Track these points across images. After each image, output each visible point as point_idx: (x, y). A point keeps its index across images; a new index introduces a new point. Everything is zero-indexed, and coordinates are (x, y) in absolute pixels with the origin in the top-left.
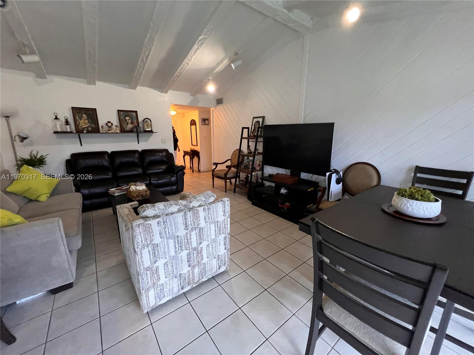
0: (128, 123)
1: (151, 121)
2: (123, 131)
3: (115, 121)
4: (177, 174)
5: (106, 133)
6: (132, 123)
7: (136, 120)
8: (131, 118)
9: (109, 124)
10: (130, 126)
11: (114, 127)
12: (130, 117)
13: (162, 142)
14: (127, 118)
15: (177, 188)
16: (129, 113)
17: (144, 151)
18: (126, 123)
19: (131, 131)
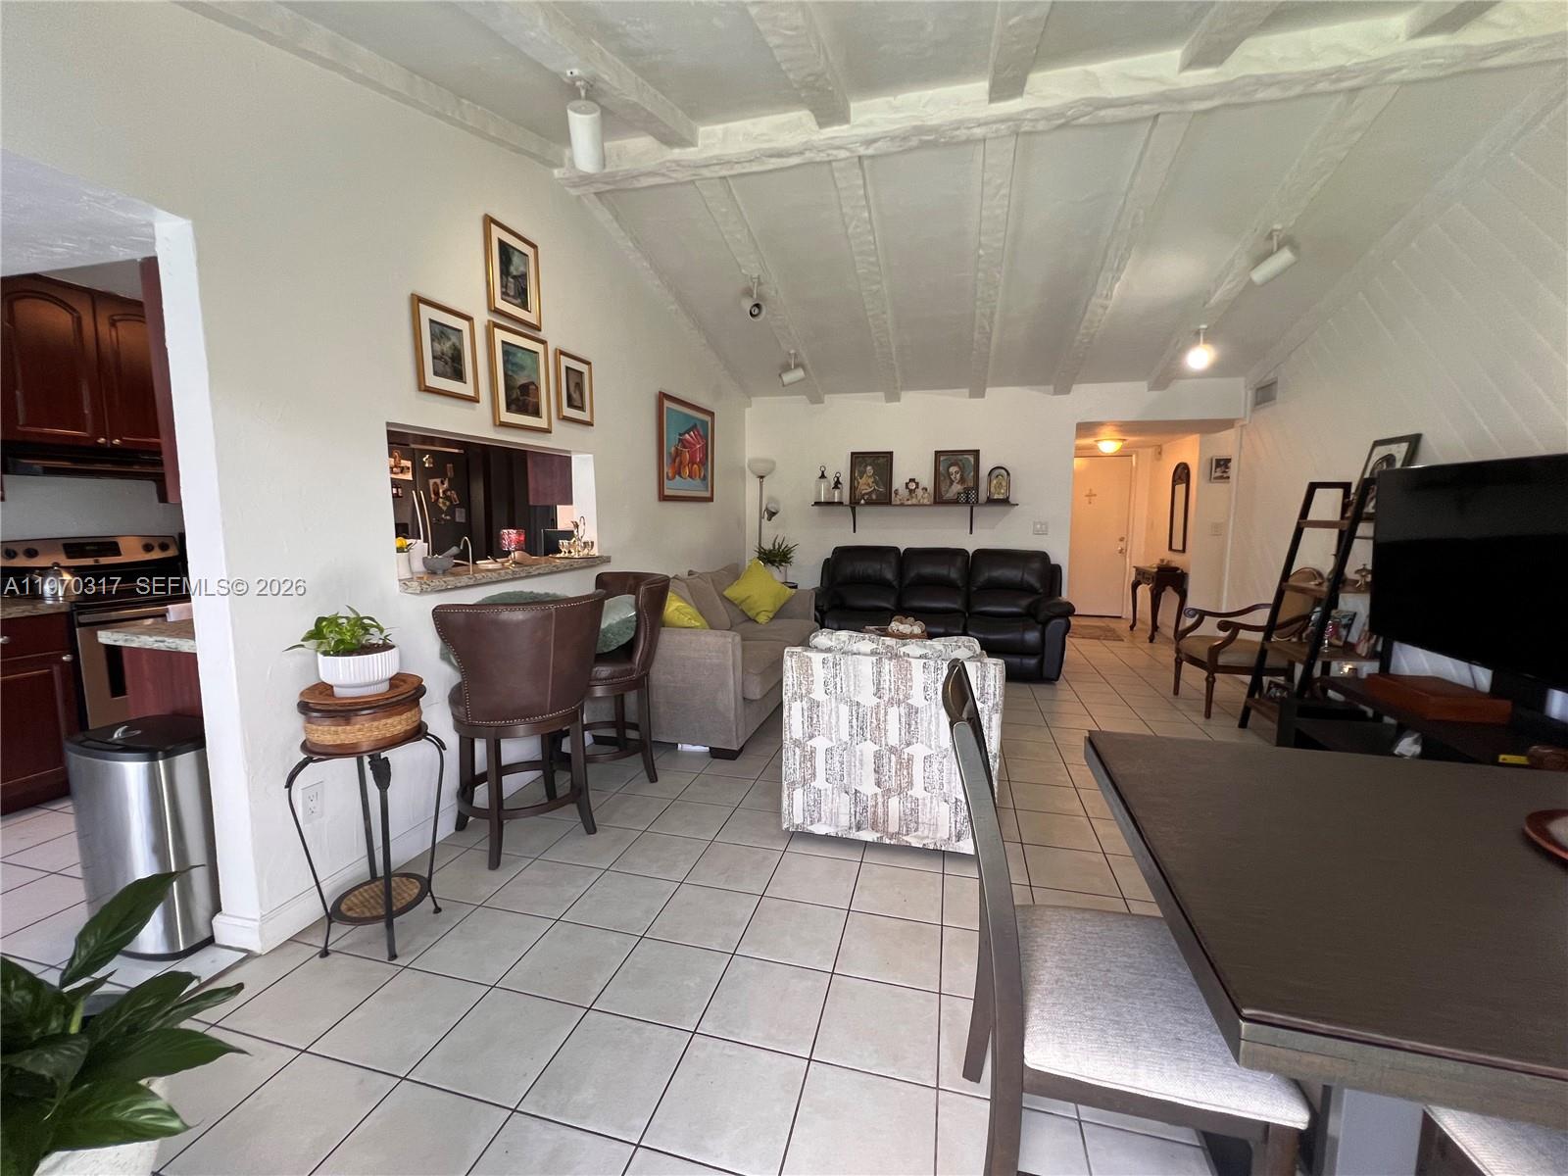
0: (952, 482)
1: (1008, 474)
2: (939, 500)
3: (926, 479)
4: (1045, 624)
5: (902, 505)
6: (962, 480)
7: (972, 474)
8: (962, 469)
9: (913, 486)
10: (957, 488)
11: (919, 492)
12: (960, 467)
13: (1037, 533)
14: (953, 469)
15: (1041, 663)
16: (960, 457)
17: (981, 553)
18: (948, 482)
19: (955, 502)
